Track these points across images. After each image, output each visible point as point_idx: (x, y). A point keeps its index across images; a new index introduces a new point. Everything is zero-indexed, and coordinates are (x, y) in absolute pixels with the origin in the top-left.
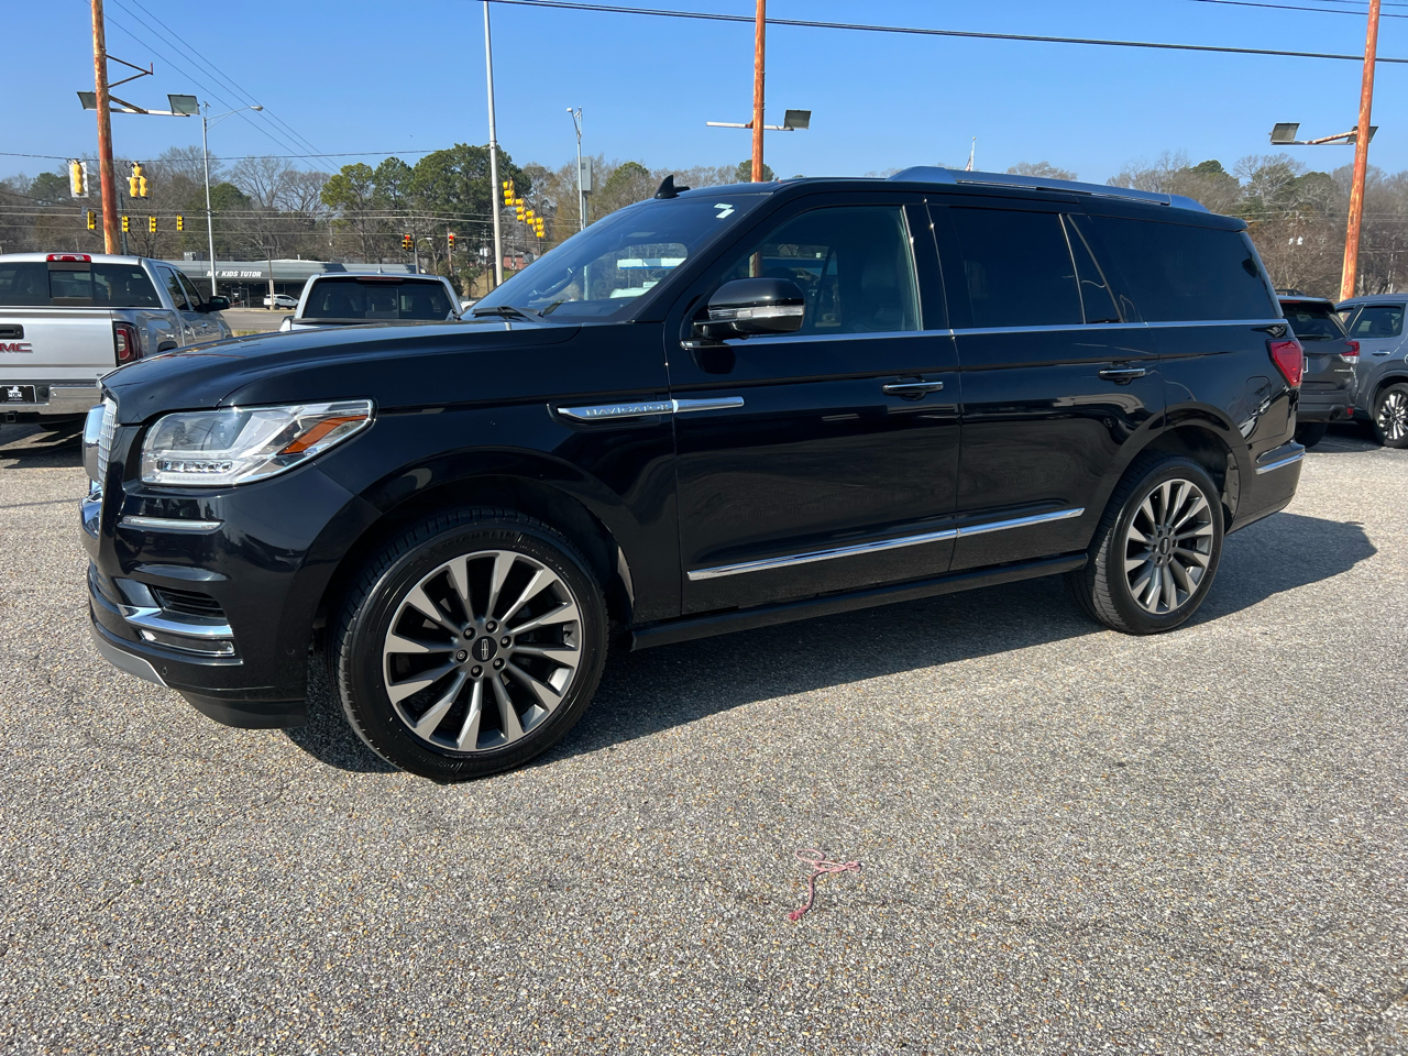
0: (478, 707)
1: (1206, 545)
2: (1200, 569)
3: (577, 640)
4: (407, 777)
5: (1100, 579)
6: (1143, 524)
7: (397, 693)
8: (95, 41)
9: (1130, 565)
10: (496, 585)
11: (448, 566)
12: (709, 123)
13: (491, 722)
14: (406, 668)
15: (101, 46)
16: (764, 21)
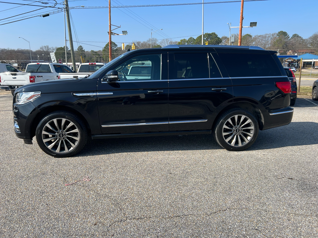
1: (252, 131)
3: (79, 136)
6: (228, 125)
7: (45, 141)
8: (109, 22)
9: (224, 134)
11: (53, 120)
13: (62, 148)
15: (110, 23)
16: (243, 1)
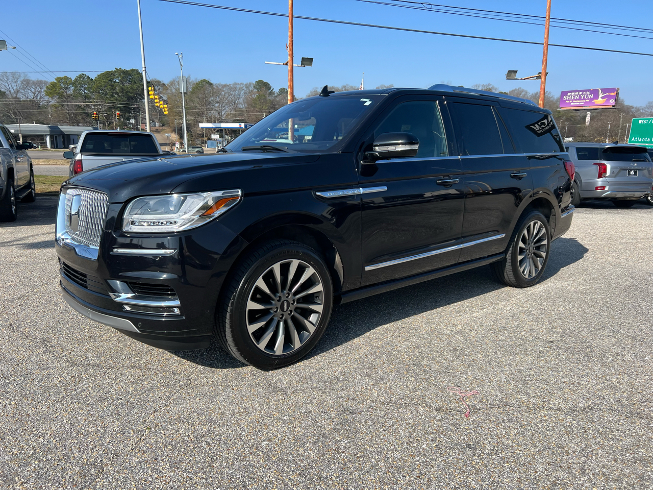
0: (283, 334)
1: (545, 248)
2: (542, 259)
3: (322, 300)
5: (508, 265)
6: (524, 240)
7: (252, 328)
9: (520, 258)
10: (291, 275)
11: (273, 267)
12: (266, 62)
14: (255, 316)
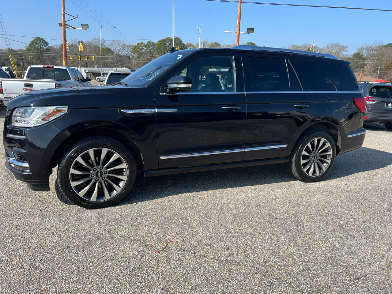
0: (97, 189)
1: (330, 157)
2: (327, 164)
3: (126, 173)
4: (77, 207)
5: (294, 165)
6: (307, 150)
7: (73, 184)
8: (62, 9)
9: (303, 162)
10: (102, 157)
11: (88, 151)
12: (225, 32)
13: (101, 194)
15: (64, 11)
